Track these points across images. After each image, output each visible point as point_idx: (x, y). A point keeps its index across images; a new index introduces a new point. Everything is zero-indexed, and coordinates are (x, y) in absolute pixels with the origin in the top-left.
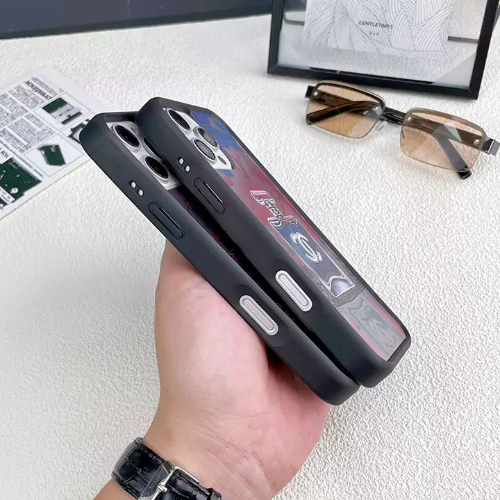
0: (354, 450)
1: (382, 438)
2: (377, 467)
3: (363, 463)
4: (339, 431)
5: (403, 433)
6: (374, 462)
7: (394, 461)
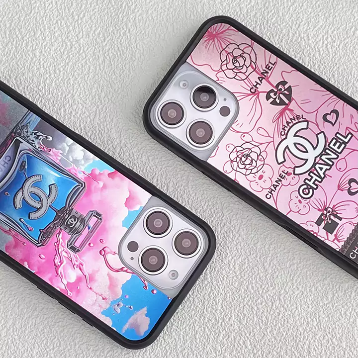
0: (292, 327)
1: (319, 321)
2: (309, 347)
3: (298, 341)
4: (283, 307)
5: (340, 319)
6: (307, 342)
7: (325, 344)
